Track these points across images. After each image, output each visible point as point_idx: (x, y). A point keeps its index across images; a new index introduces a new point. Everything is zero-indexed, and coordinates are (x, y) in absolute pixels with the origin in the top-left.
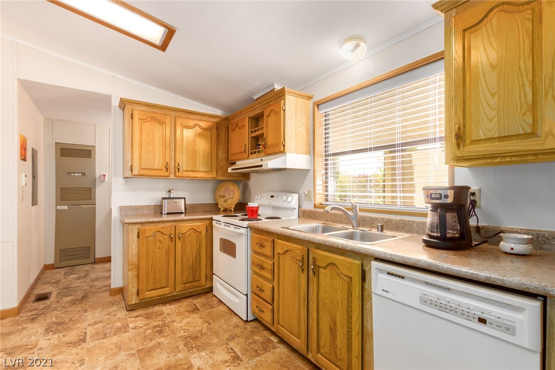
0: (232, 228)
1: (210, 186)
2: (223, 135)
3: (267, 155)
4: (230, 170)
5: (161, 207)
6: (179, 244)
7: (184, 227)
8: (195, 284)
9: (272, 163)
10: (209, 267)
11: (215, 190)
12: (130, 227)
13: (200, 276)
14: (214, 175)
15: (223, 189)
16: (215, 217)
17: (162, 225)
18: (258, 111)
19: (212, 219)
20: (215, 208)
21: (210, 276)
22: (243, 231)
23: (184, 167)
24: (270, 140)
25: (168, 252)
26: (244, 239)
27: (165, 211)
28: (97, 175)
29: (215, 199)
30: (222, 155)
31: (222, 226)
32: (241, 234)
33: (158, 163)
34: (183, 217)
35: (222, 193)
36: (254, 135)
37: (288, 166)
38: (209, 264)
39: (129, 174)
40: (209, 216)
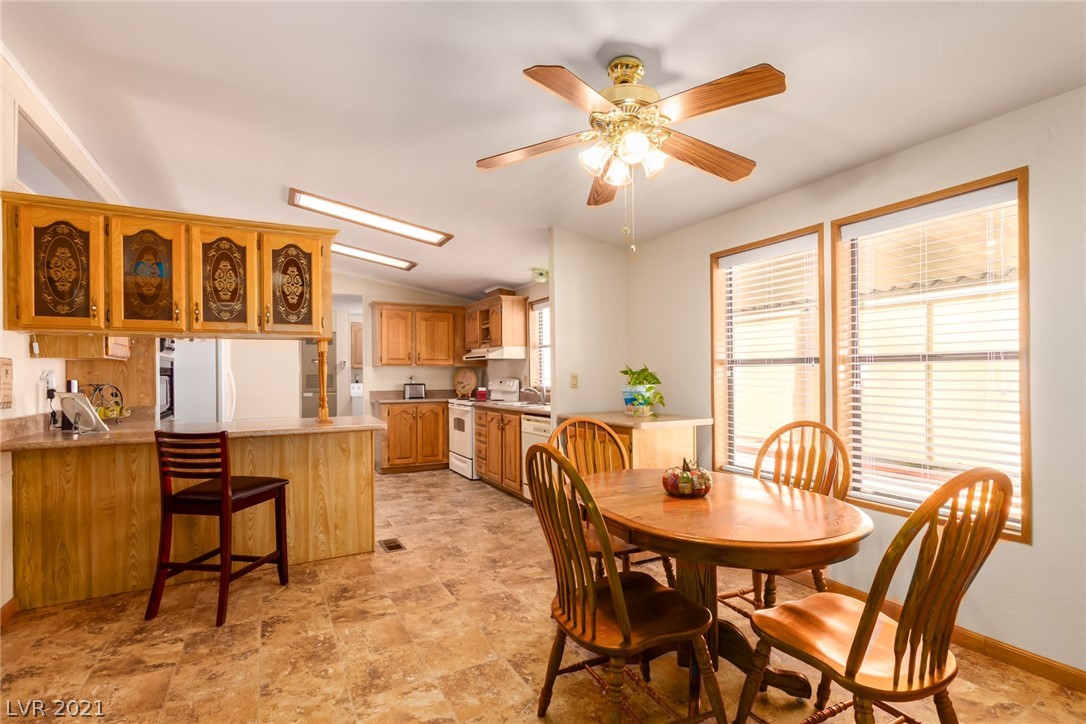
0: (462, 408)
1: (448, 373)
2: (460, 324)
3: (493, 346)
4: (464, 358)
5: (404, 392)
6: (420, 422)
7: (424, 409)
8: (433, 458)
9: (493, 354)
10: (445, 446)
11: (454, 377)
12: (383, 406)
13: (438, 450)
14: (451, 362)
15: (461, 376)
16: (450, 401)
17: (406, 406)
18: (486, 308)
19: (448, 403)
20: (453, 394)
21: (446, 453)
22: (468, 408)
23: (423, 356)
24: (493, 335)
25: (411, 429)
26: (469, 415)
27: (407, 396)
28: (338, 362)
29: (454, 386)
30: (458, 343)
31: (456, 407)
32: (467, 411)
33: (402, 354)
34: (424, 400)
35: (460, 380)
36: (484, 327)
37: (505, 357)
38: (446, 442)
39: (379, 363)
40: (445, 400)
